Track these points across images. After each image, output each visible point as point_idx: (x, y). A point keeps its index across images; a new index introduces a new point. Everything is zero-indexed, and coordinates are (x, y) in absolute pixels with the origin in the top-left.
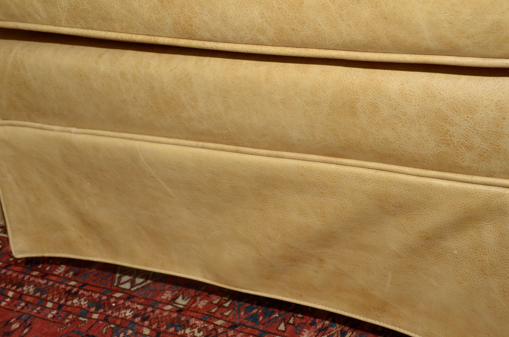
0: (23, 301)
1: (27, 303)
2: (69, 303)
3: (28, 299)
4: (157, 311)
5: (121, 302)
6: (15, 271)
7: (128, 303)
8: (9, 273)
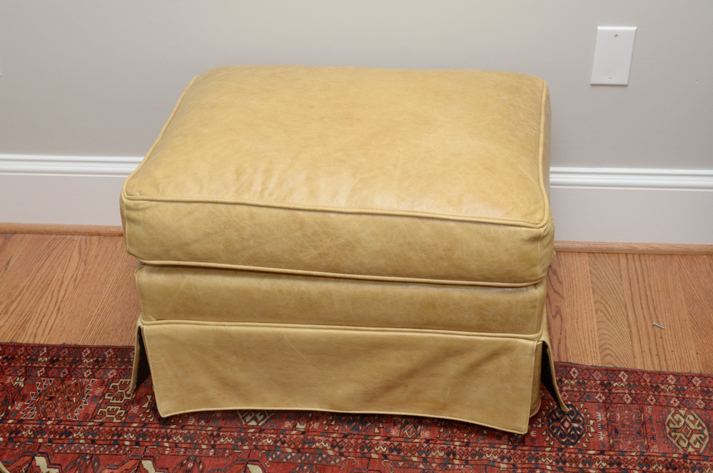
0: (181, 448)
1: (186, 449)
2: (218, 443)
3: (184, 446)
4: (288, 436)
5: (257, 435)
6: (156, 428)
7: (263, 435)
8: (151, 430)
